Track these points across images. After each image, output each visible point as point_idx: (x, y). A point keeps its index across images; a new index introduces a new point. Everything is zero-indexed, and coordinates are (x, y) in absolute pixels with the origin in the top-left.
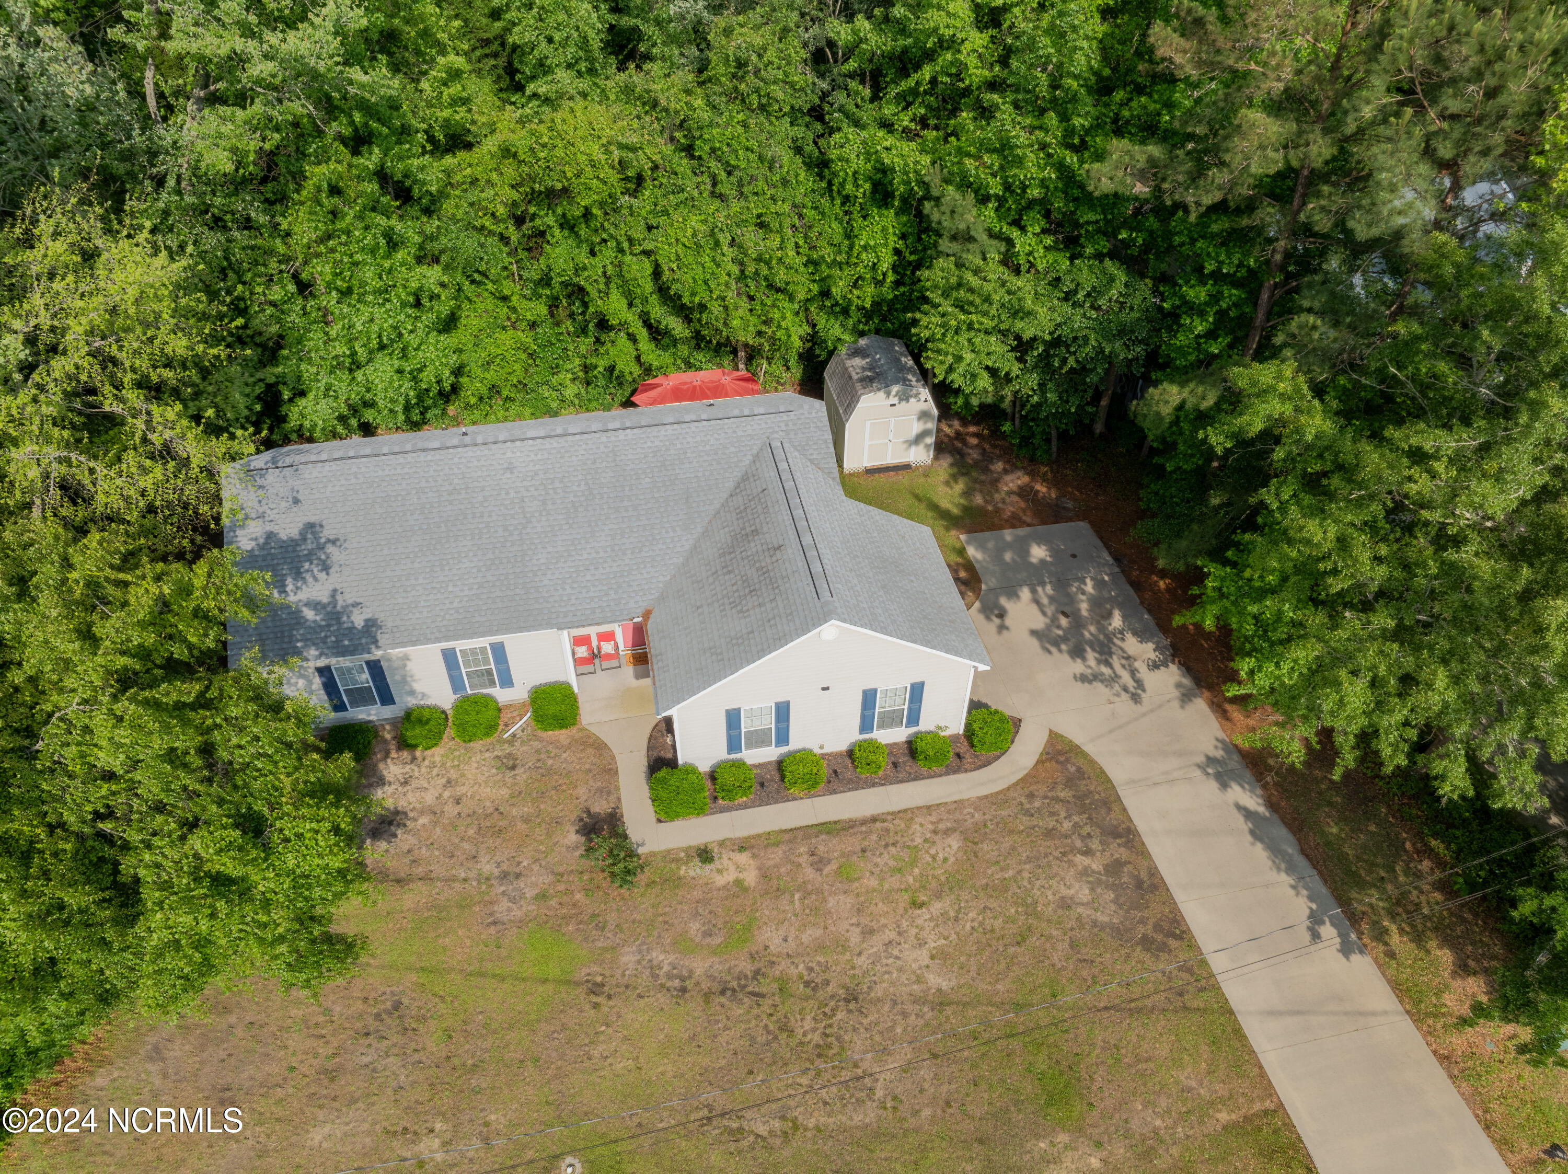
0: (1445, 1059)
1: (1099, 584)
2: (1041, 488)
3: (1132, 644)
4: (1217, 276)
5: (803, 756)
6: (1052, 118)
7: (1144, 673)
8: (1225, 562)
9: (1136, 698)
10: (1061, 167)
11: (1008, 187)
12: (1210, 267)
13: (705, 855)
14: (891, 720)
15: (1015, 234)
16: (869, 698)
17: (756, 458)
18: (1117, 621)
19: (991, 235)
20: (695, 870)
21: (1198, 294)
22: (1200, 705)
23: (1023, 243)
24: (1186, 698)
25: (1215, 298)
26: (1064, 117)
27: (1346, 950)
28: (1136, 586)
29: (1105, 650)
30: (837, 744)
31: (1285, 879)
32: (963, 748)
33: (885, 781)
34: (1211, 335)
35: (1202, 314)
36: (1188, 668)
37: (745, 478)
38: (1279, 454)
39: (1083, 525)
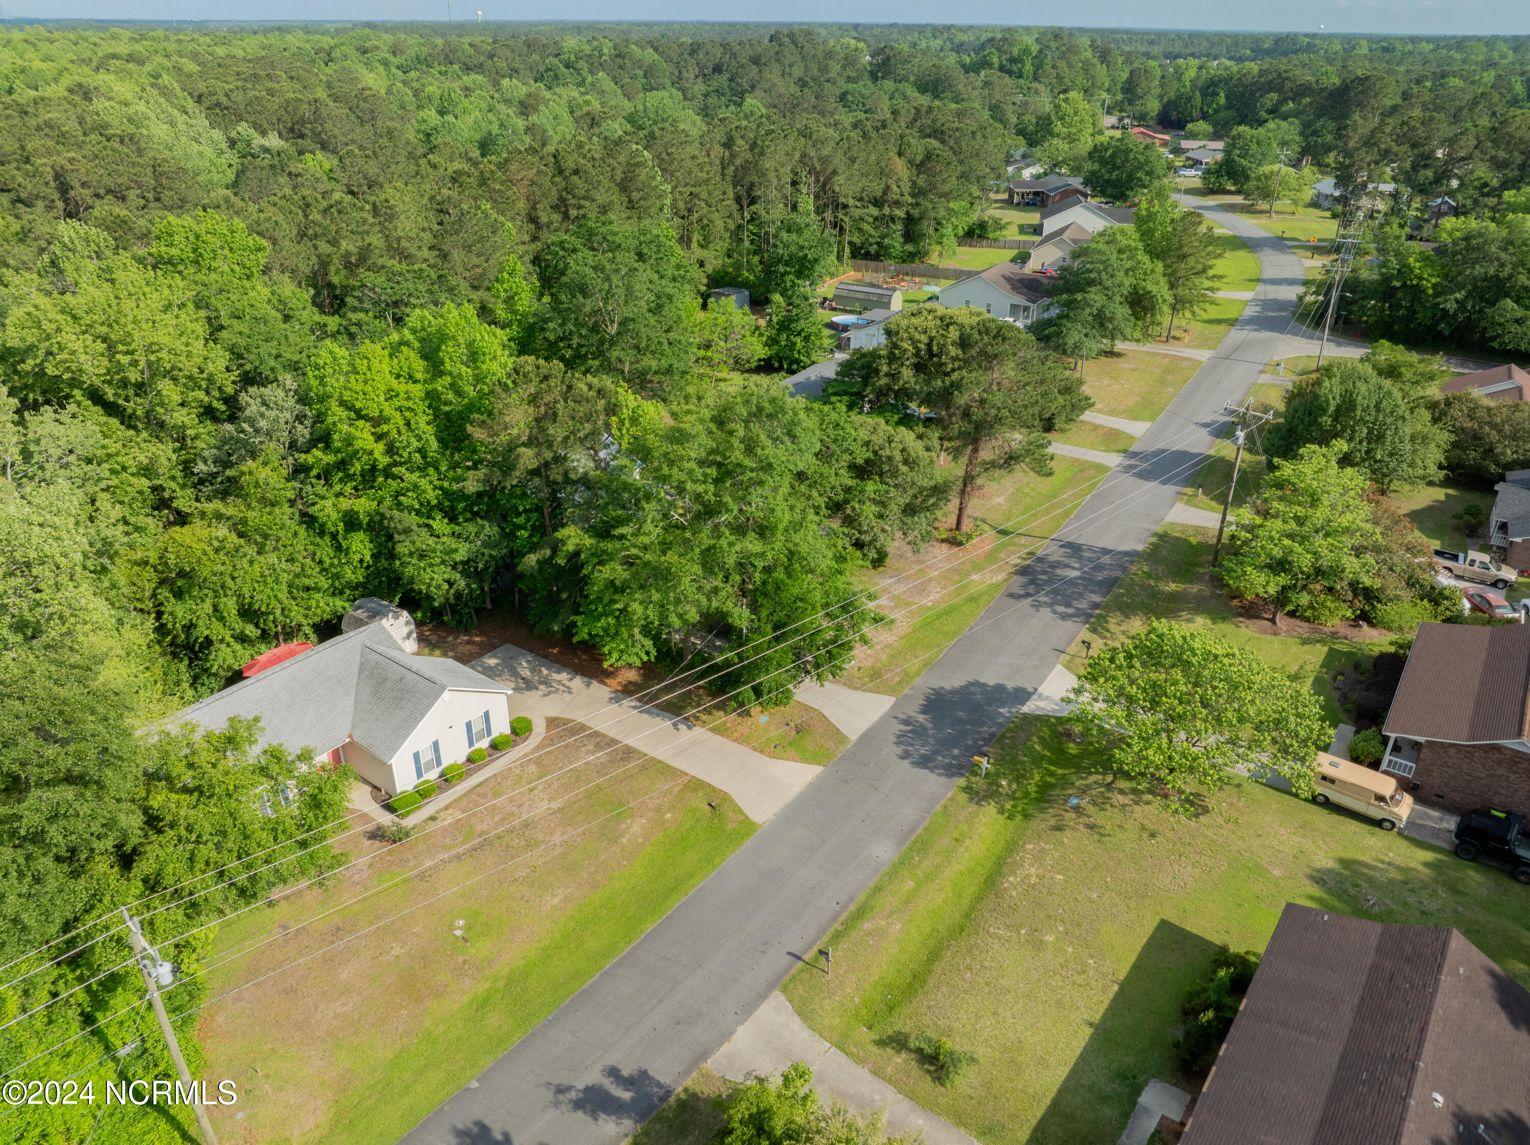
0: (736, 740)
1: (528, 662)
2: (478, 639)
3: (555, 676)
4: (525, 511)
5: (451, 767)
6: (431, 471)
7: (568, 683)
8: (581, 613)
9: (570, 693)
10: (441, 488)
11: (421, 504)
12: (521, 509)
13: (432, 818)
14: (481, 737)
15: (431, 522)
16: (469, 725)
17: (362, 655)
18: (545, 672)
19: (419, 526)
20: (433, 826)
21: (521, 520)
22: (595, 684)
23: (435, 524)
24: (588, 685)
25: (528, 520)
26: (437, 469)
27: (690, 728)
28: (545, 657)
29: (546, 682)
30: (461, 758)
31: (658, 719)
32: (513, 737)
33: (490, 762)
34: (531, 536)
35: (524, 528)
36: (584, 674)
37: (362, 664)
38: (583, 556)
39: (508, 645)
